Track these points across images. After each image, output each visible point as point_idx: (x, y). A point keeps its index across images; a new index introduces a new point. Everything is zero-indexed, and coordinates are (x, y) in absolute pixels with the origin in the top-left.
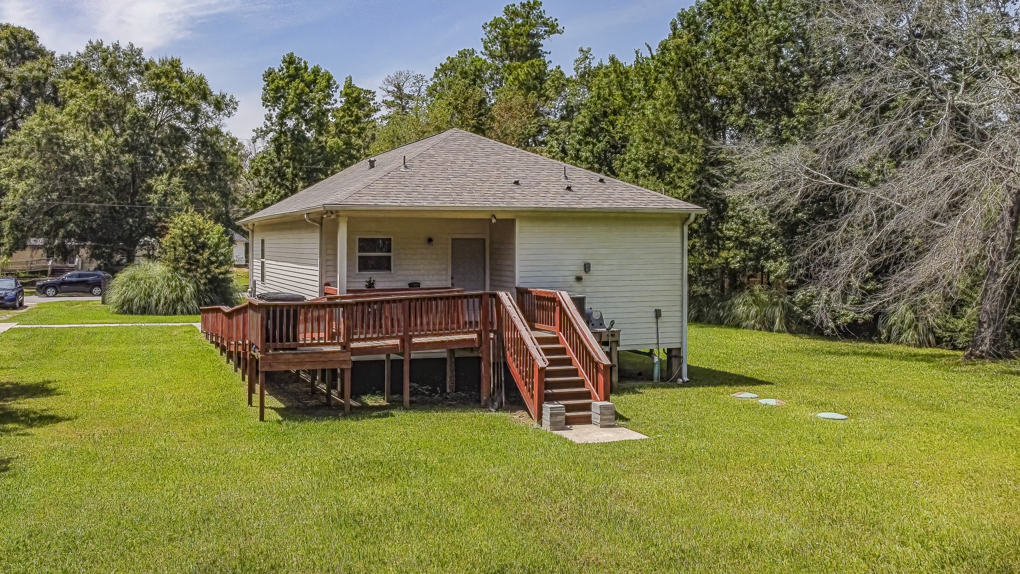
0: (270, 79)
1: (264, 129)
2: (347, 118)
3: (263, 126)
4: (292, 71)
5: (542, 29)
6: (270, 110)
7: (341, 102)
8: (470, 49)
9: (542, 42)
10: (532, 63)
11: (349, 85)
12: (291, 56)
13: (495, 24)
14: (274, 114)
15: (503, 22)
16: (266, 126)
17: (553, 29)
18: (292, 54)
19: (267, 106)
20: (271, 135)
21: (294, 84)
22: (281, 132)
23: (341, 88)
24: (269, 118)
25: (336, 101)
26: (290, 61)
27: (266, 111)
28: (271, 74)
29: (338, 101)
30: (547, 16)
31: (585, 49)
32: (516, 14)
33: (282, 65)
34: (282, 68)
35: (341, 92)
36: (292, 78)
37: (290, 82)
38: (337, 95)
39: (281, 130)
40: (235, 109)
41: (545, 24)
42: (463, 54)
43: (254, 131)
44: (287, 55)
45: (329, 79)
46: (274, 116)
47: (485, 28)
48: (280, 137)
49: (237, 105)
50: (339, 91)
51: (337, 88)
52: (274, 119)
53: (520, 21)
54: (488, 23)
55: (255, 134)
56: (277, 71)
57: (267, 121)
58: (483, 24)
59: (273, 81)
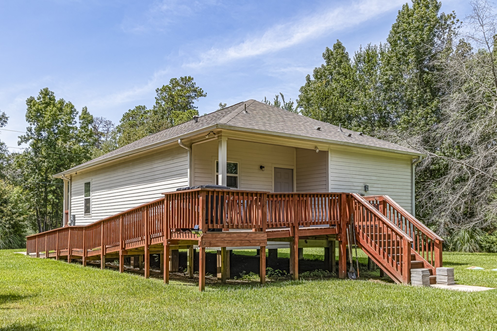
0: (32, 104)
1: (27, 137)
2: (85, 133)
3: (26, 135)
4: (47, 100)
5: (193, 94)
6: (31, 125)
7: (80, 123)
8: (143, 106)
9: (193, 101)
10: (191, 111)
11: (85, 111)
12: (46, 90)
13: (164, 89)
14: (33, 127)
15: (169, 88)
16: (28, 135)
17: (200, 94)
18: (47, 89)
19: (29, 121)
20: (31, 141)
21: (49, 108)
22: (38, 140)
23: (80, 114)
24: (30, 130)
25: (76, 122)
26: (46, 93)
27: (28, 125)
28: (32, 101)
29: (78, 123)
30: (196, 86)
31: (223, 104)
32: (177, 83)
33: (40, 96)
34: (40, 97)
35: (80, 116)
36: (48, 104)
37: (46, 107)
38: (77, 119)
39: (38, 139)
40: (6, 122)
41: (195, 91)
42: (139, 108)
43: (19, 137)
44: (44, 89)
45: (72, 107)
46: (33, 129)
47: (157, 91)
48: (37, 143)
49: (7, 120)
50: (78, 116)
51: (77, 113)
52: (33, 131)
53: (179, 88)
54: (159, 89)
55: (20, 140)
56: (36, 99)
57: (28, 132)
58: (156, 88)
59: (34, 105)
